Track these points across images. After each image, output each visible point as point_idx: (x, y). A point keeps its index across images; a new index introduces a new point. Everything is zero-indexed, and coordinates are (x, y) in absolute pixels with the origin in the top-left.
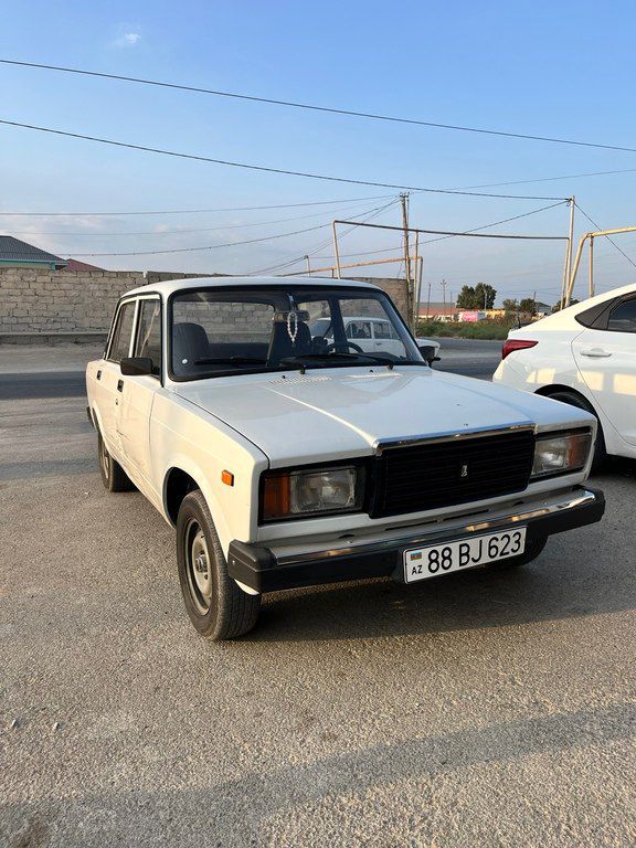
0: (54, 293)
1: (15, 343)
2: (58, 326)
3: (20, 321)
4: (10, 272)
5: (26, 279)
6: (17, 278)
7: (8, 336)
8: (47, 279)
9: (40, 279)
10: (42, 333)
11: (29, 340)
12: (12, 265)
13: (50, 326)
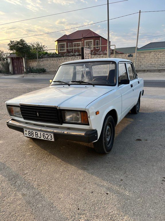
0: (163, 58)
1: (150, 72)
2: (163, 67)
3: (153, 66)
4: (152, 52)
5: (156, 54)
6: (154, 54)
7: (149, 70)
8: (162, 54)
9: (160, 54)
10: (158, 69)
11: (154, 71)
12: (153, 50)
13: (161, 67)
